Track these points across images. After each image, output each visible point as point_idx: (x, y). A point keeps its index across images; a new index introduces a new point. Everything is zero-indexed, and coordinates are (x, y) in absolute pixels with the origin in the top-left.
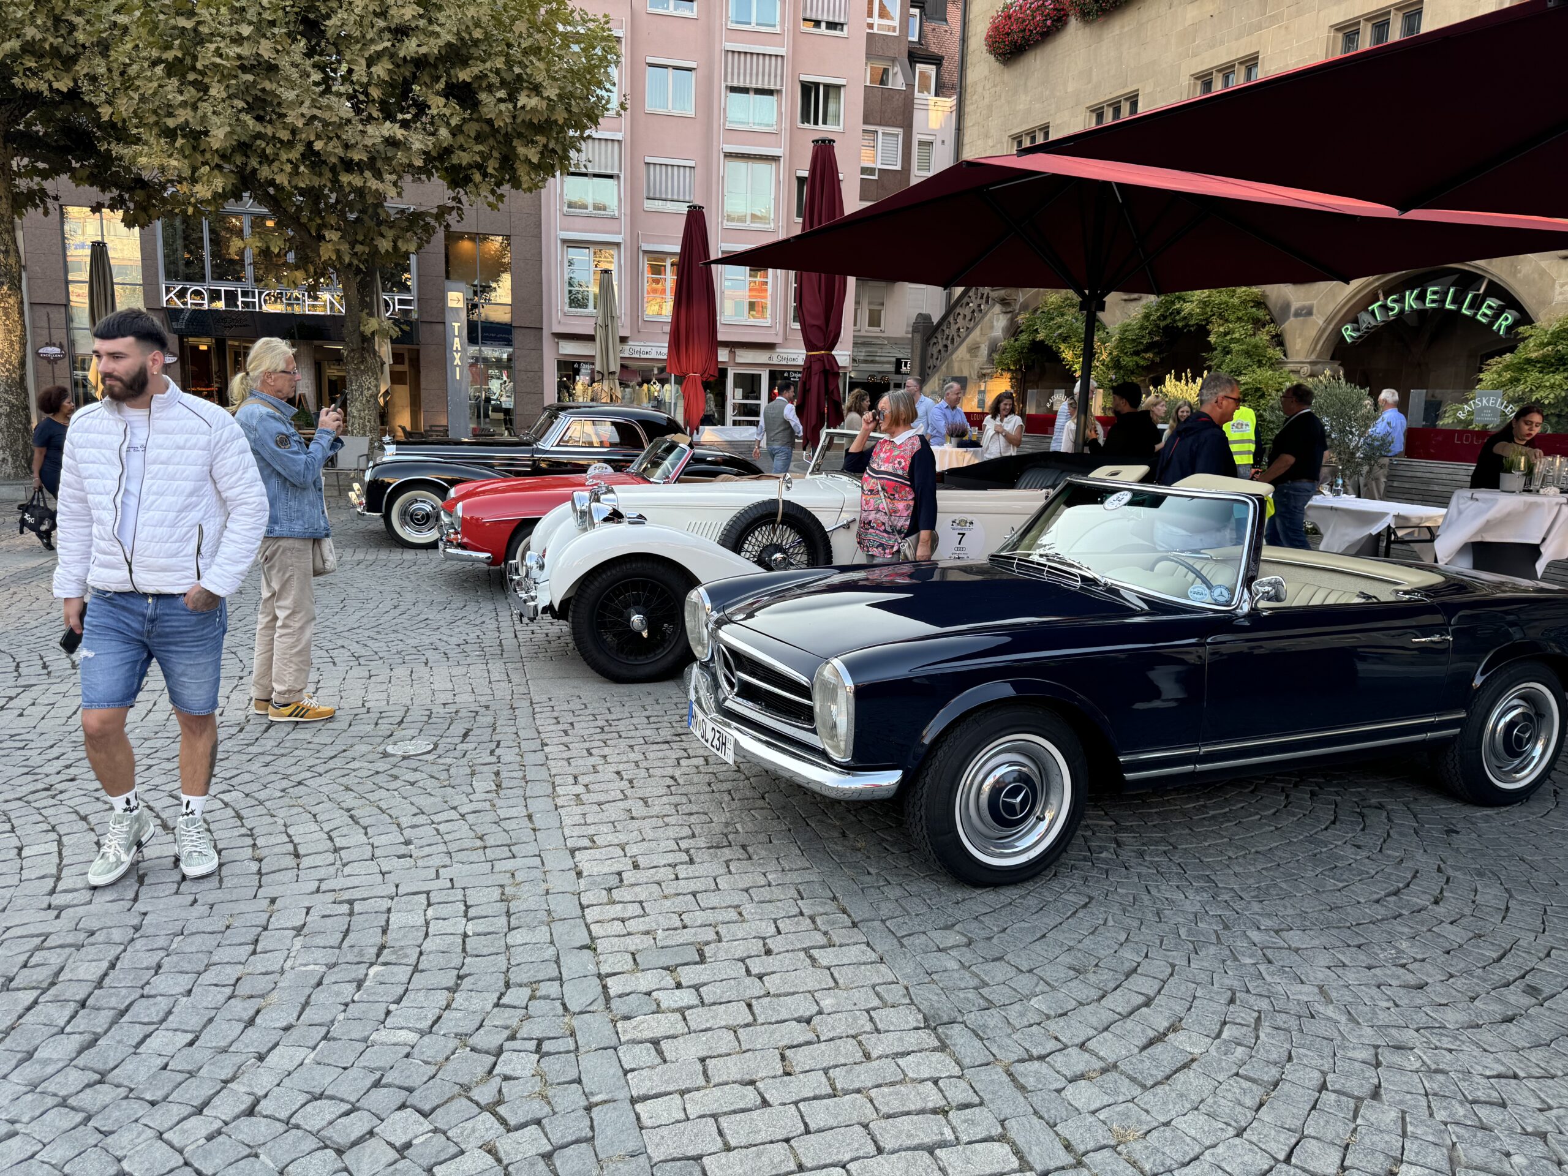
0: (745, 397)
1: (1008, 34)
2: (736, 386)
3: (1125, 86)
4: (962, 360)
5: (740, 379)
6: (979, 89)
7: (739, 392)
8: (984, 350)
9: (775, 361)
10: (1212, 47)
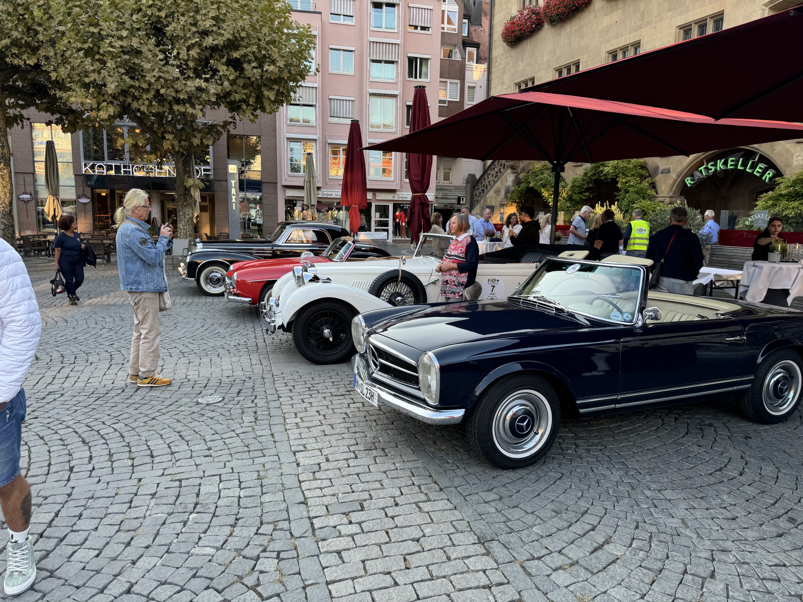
0: (381, 217)
1: (513, 32)
2: (376, 211)
3: (573, 58)
4: (491, 197)
5: (378, 208)
6: (499, 60)
7: (378, 214)
8: (503, 192)
9: (396, 199)
10: (617, 38)
